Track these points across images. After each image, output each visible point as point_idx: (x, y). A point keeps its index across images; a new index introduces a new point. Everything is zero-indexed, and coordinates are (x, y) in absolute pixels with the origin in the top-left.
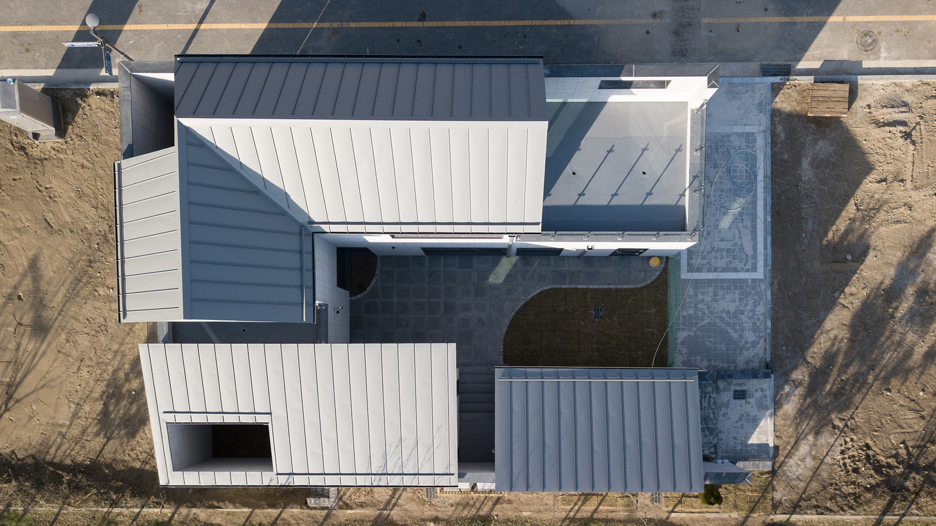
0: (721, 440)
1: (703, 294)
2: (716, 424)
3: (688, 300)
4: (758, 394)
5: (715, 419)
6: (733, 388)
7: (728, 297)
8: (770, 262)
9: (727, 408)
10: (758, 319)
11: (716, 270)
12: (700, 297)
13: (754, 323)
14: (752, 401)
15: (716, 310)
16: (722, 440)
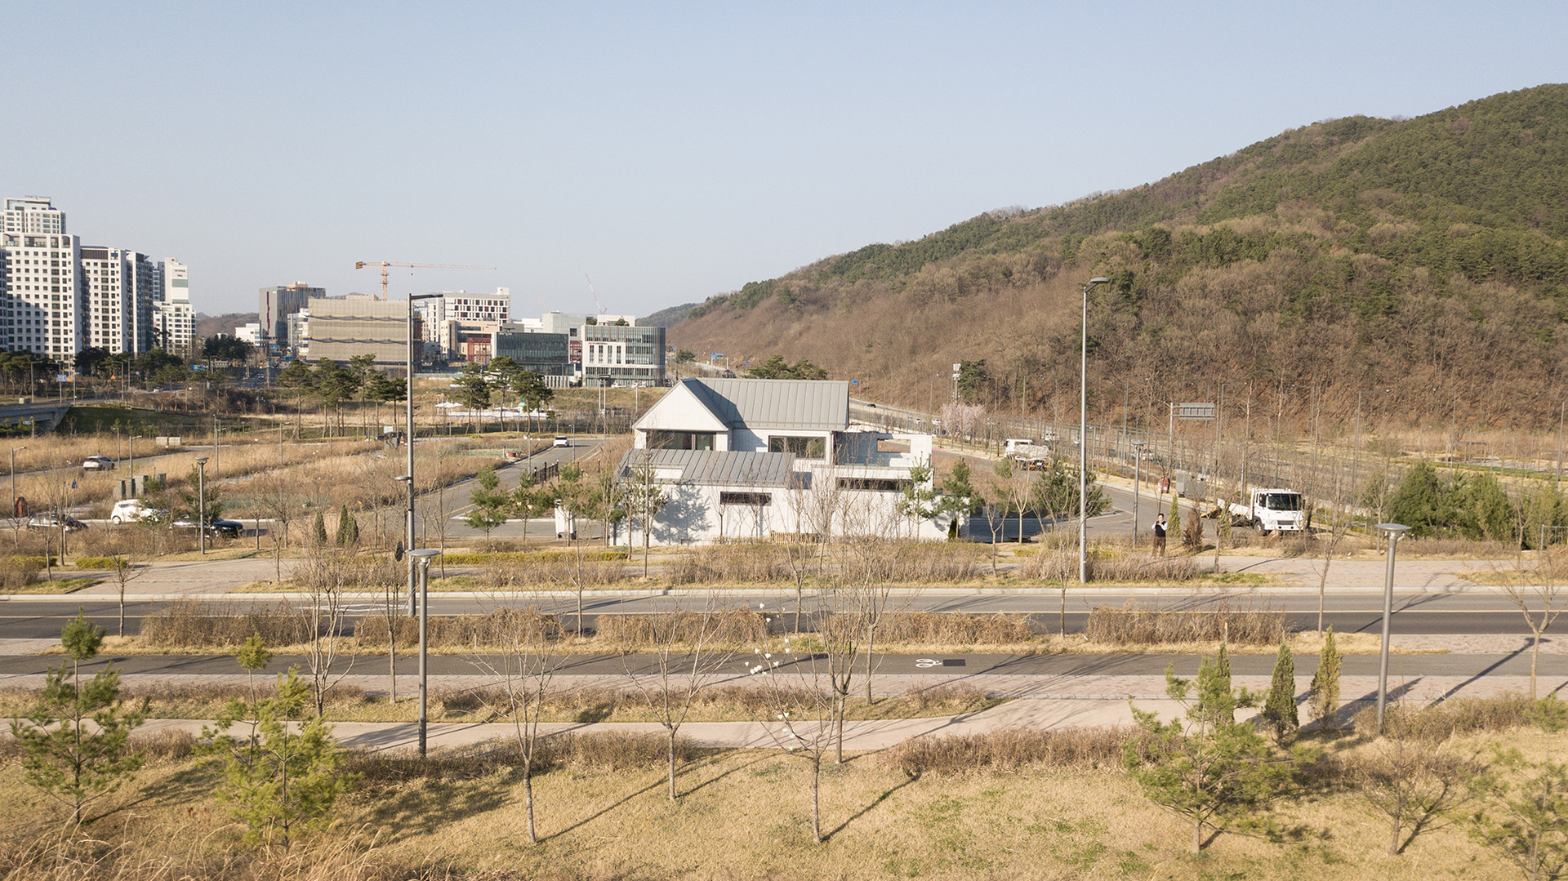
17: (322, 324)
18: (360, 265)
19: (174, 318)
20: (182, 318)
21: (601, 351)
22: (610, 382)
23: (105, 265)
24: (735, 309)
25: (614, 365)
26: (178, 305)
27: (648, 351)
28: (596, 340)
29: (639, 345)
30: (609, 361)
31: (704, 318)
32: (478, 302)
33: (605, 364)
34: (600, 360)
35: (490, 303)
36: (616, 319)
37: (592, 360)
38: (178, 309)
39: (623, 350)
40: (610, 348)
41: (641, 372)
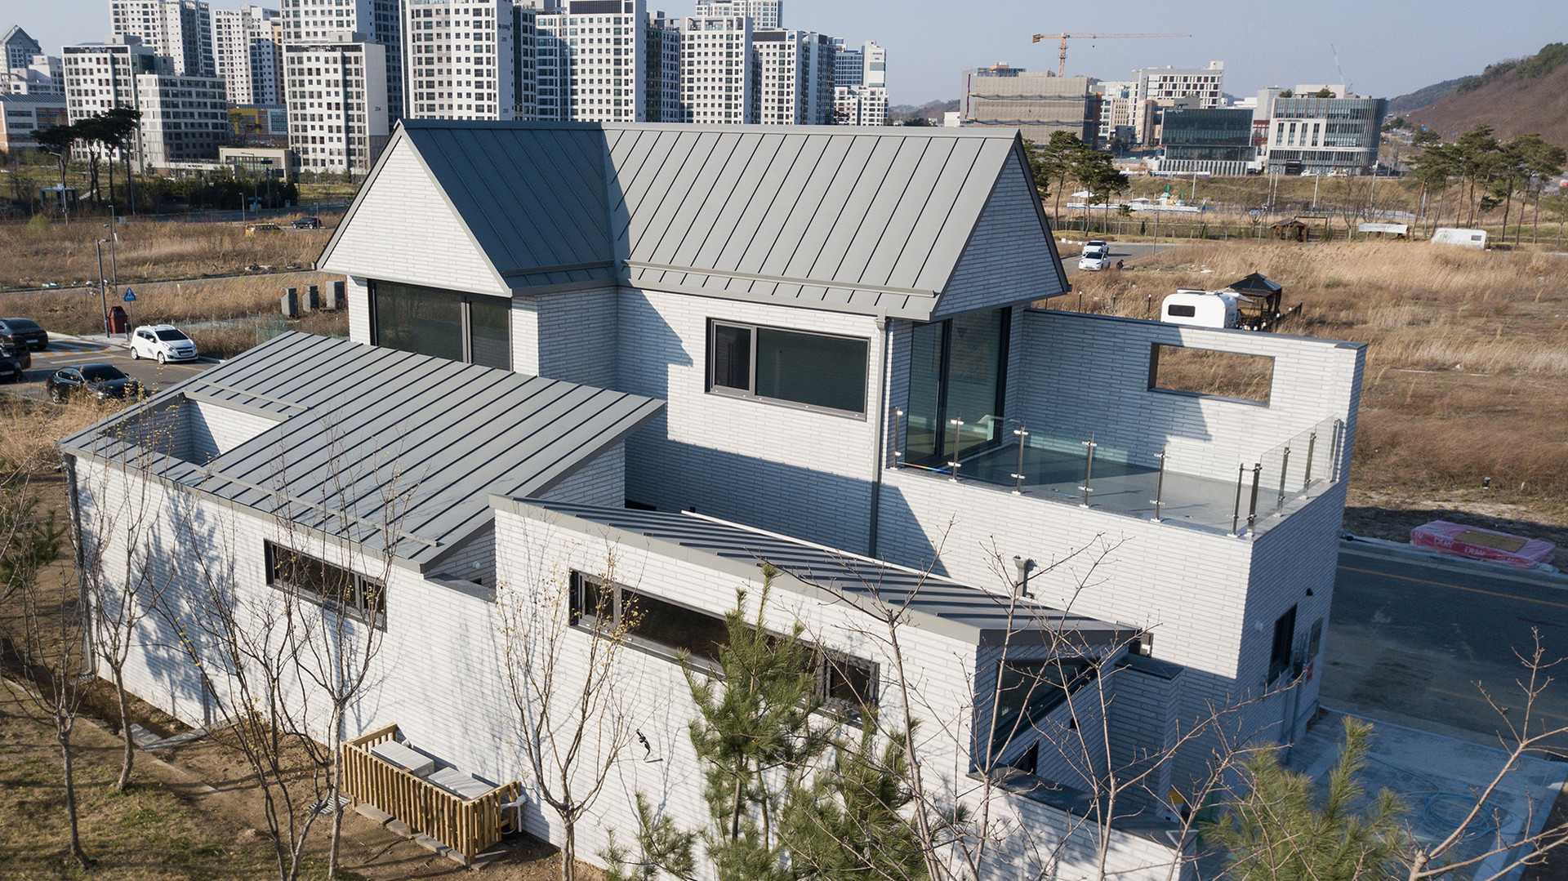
17: (988, 104)
18: (1037, 38)
19: (869, 102)
20: (876, 102)
21: (1292, 130)
22: (1299, 168)
23: (782, 47)
24: (1521, 78)
25: (1308, 147)
26: (873, 89)
27: (1356, 129)
28: (1288, 116)
29: (1344, 122)
30: (1302, 143)
31: (1477, 92)
32: (1185, 79)
33: (1296, 147)
34: (1290, 142)
35: (1199, 79)
36: (1318, 89)
37: (1279, 141)
38: (873, 93)
39: (1322, 129)
40: (1305, 127)
41: (1342, 156)
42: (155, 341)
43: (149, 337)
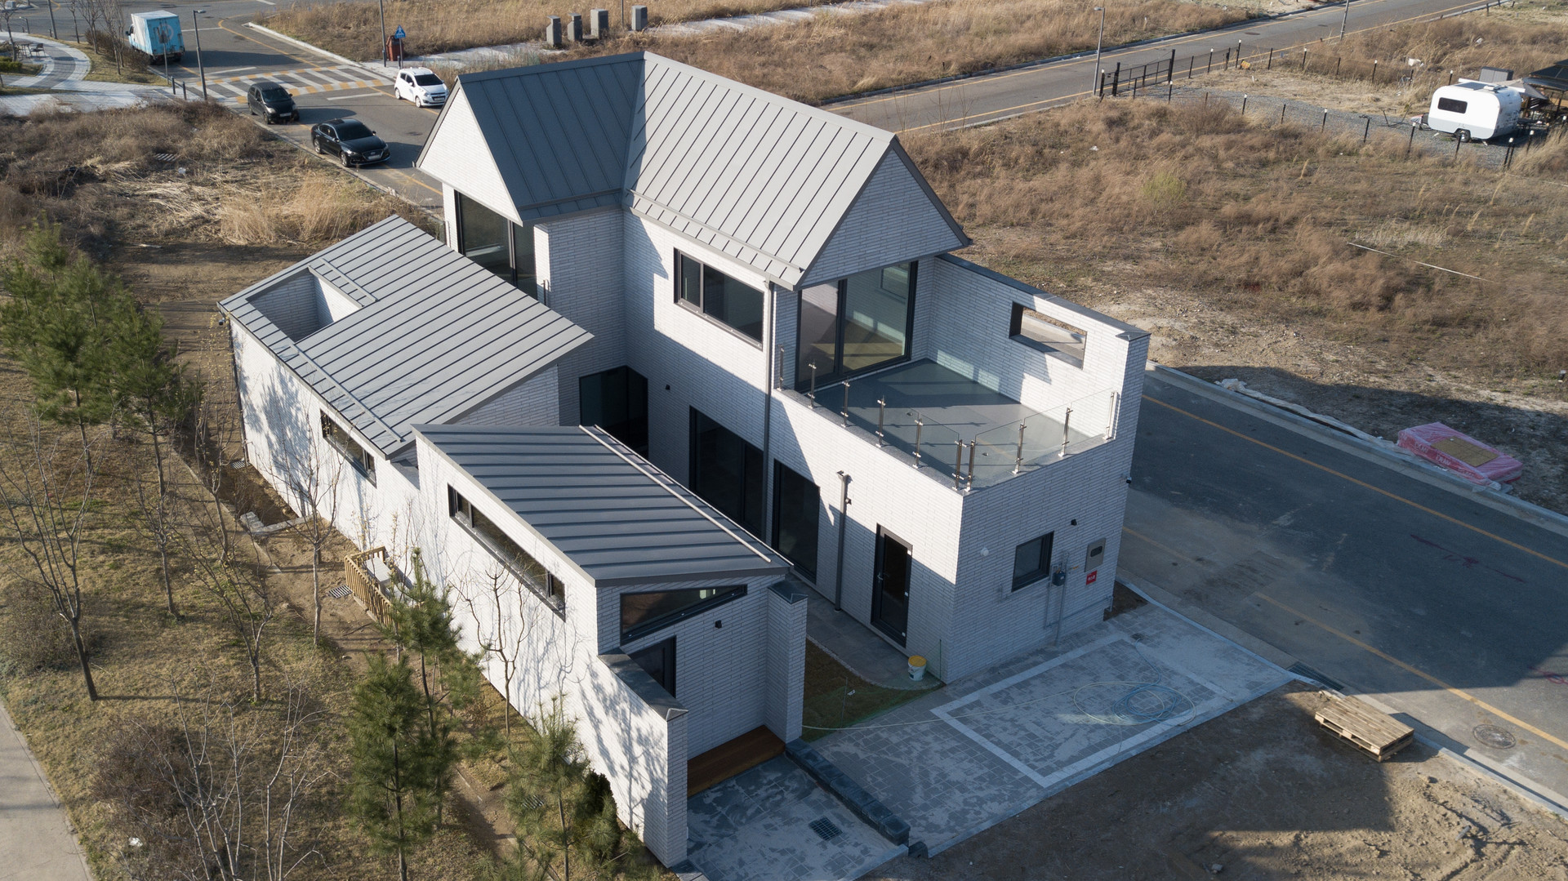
0: (719, 846)
1: (936, 739)
2: (741, 824)
3: (908, 729)
4: (850, 850)
5: (750, 819)
6: (828, 814)
7: (966, 765)
8: (1076, 781)
9: (785, 824)
10: (978, 813)
11: (987, 736)
12: (929, 738)
13: (965, 812)
14: (832, 849)
15: (930, 762)
16: (722, 848)
42: (413, 85)
43: (409, 80)
